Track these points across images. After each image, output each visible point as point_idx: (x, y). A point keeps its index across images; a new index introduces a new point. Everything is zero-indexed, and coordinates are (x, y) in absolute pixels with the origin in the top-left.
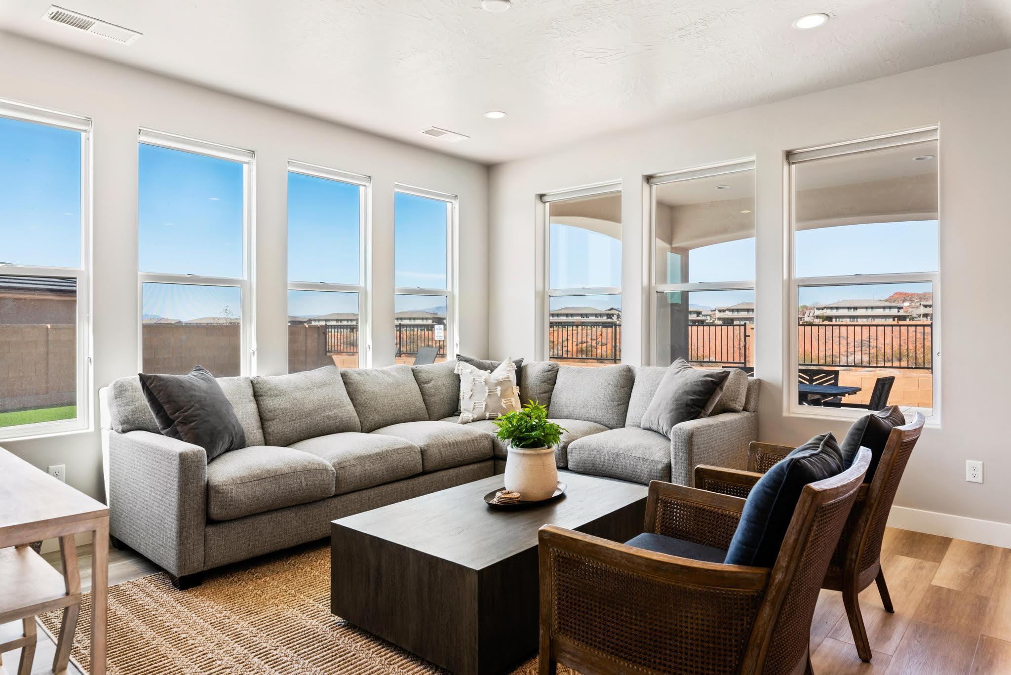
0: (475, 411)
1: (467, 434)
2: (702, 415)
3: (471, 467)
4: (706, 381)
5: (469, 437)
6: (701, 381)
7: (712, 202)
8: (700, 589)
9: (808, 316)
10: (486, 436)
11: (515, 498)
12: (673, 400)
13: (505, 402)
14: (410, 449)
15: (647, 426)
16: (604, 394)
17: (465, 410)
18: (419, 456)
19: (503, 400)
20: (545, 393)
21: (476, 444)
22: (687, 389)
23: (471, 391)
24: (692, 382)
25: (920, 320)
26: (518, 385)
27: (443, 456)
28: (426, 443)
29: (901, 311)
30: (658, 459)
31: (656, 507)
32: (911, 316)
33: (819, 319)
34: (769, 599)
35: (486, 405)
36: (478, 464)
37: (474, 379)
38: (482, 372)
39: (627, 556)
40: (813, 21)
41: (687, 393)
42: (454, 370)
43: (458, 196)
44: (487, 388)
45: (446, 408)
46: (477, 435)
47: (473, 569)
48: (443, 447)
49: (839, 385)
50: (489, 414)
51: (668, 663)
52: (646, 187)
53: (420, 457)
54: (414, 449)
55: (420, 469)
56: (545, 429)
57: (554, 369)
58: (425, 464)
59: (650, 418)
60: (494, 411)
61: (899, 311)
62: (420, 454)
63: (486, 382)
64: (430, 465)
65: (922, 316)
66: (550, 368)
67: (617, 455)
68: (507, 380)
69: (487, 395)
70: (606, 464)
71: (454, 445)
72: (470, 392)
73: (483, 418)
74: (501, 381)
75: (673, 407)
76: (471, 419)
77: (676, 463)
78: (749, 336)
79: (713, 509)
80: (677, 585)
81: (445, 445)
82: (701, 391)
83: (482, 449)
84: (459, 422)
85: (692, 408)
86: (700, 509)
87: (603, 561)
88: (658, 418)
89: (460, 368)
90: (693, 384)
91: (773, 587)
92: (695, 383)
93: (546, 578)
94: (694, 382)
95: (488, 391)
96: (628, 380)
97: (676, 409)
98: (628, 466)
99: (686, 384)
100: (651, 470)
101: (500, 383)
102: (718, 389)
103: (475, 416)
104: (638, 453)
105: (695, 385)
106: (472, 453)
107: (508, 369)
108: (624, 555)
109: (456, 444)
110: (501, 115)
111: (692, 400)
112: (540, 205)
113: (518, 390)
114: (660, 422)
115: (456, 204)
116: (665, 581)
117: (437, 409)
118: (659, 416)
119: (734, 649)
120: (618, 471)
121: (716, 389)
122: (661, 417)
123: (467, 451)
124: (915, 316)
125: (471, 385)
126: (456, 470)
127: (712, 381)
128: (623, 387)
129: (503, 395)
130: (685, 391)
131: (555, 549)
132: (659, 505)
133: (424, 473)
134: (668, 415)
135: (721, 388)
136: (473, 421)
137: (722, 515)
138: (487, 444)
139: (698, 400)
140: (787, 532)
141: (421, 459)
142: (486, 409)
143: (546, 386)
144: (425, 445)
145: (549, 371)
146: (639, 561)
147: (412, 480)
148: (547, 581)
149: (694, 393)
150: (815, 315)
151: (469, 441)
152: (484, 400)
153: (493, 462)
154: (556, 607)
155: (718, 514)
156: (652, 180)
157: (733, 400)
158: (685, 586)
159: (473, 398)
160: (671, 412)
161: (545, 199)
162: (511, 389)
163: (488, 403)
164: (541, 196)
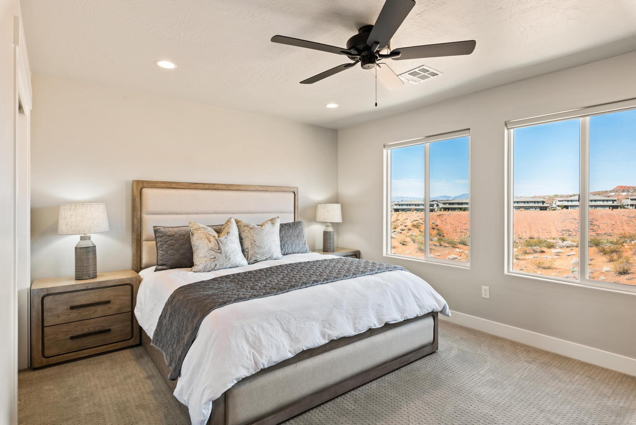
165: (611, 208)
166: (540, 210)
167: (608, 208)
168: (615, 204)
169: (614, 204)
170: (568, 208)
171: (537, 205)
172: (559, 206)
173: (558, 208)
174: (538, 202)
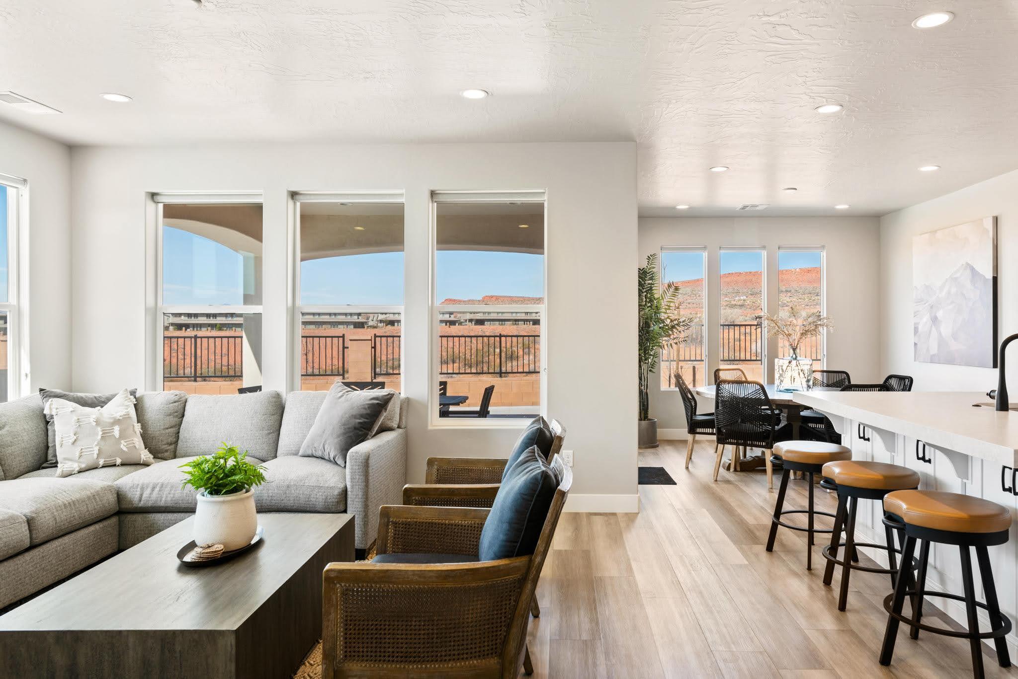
0: (81, 460)
1: (85, 489)
2: (369, 436)
3: (92, 528)
4: (373, 405)
5: (88, 493)
6: (368, 404)
7: (329, 215)
8: (482, 584)
9: (372, 320)
10: (109, 489)
11: (220, 551)
12: (340, 424)
13: (125, 444)
14: (12, 519)
15: (309, 452)
16: (252, 423)
17: (65, 459)
18: (25, 527)
19: (122, 441)
20: (171, 427)
21: (98, 499)
22: (354, 413)
23: (75, 435)
24: (358, 405)
25: (466, 325)
26: (138, 422)
27: (58, 521)
28: (34, 509)
29: (452, 316)
30: (333, 485)
31: (388, 529)
32: (459, 321)
33: (382, 324)
34: (530, 578)
35: (99, 450)
36: (99, 524)
37: (78, 419)
38: (87, 410)
39: (419, 573)
40: (475, 94)
41: (354, 417)
42: (43, 410)
43: (28, 181)
44: (99, 429)
45: (30, 460)
46: (98, 488)
47: (229, 631)
48: (57, 511)
49: (447, 395)
50: (103, 460)
51: (452, 653)
52: (291, 203)
53: (27, 528)
54: (18, 519)
55: (27, 543)
56: (247, 472)
57: (181, 399)
58: (34, 536)
59: (313, 444)
60: (110, 456)
61: (450, 317)
62: (26, 524)
63: (98, 422)
64: (40, 536)
65: (468, 321)
66: (176, 398)
67: (288, 487)
68: (127, 417)
69: (99, 437)
70: (274, 498)
71: (71, 505)
72: (72, 435)
73: (95, 467)
74: (119, 419)
75: (342, 431)
76: (77, 469)
77: (352, 487)
78: (348, 348)
79: (440, 521)
80: (463, 585)
81: (58, 508)
82: (367, 414)
83: (107, 505)
84: (57, 475)
85: (361, 431)
86: (429, 523)
87: (394, 583)
88: (324, 444)
89: (54, 406)
90: (360, 407)
91: (534, 569)
92: (362, 407)
93: (330, 614)
94: (360, 406)
95: (100, 433)
96: (278, 408)
97: (344, 434)
98: (301, 496)
99: (353, 408)
100: (326, 498)
101: (117, 422)
102: (383, 411)
103: (83, 466)
104: (312, 482)
105: (361, 408)
106: (94, 512)
107: (127, 403)
108: (417, 573)
109: (72, 504)
110: (126, 100)
111: (360, 423)
112: (151, 205)
113: (140, 427)
114: (326, 448)
115: (25, 191)
116: (452, 586)
117: (17, 462)
118: (325, 441)
119: (503, 624)
120: (290, 503)
121: (381, 411)
122: (327, 442)
123: (88, 511)
124: (462, 321)
125: (75, 427)
126: (72, 536)
127: (378, 403)
128: (273, 415)
129: (122, 436)
130: (352, 415)
131: (343, 584)
132: (390, 527)
133: (32, 547)
134: (336, 441)
135: (386, 410)
136: (79, 472)
137: (449, 525)
138: (112, 498)
139: (365, 422)
140: (544, 525)
141: (28, 531)
142: (98, 455)
143: (173, 420)
144: (33, 512)
145: (175, 402)
146: (431, 574)
147: (15, 560)
148: (332, 616)
149: (362, 416)
150: (379, 319)
151: (89, 498)
152: (96, 443)
153: (118, 518)
154: (342, 639)
155: (446, 525)
156: (298, 197)
157: (390, 419)
158: (469, 585)
159: (78, 443)
160: (338, 436)
161: (159, 198)
162: (132, 427)
163: (102, 447)
164: (153, 195)
165: (448, 323)
166: (354, 327)
167: (444, 324)
168: (452, 318)
169: (450, 319)
170: (393, 325)
171: (349, 319)
172: (381, 321)
173: (379, 324)
174: (351, 314)
